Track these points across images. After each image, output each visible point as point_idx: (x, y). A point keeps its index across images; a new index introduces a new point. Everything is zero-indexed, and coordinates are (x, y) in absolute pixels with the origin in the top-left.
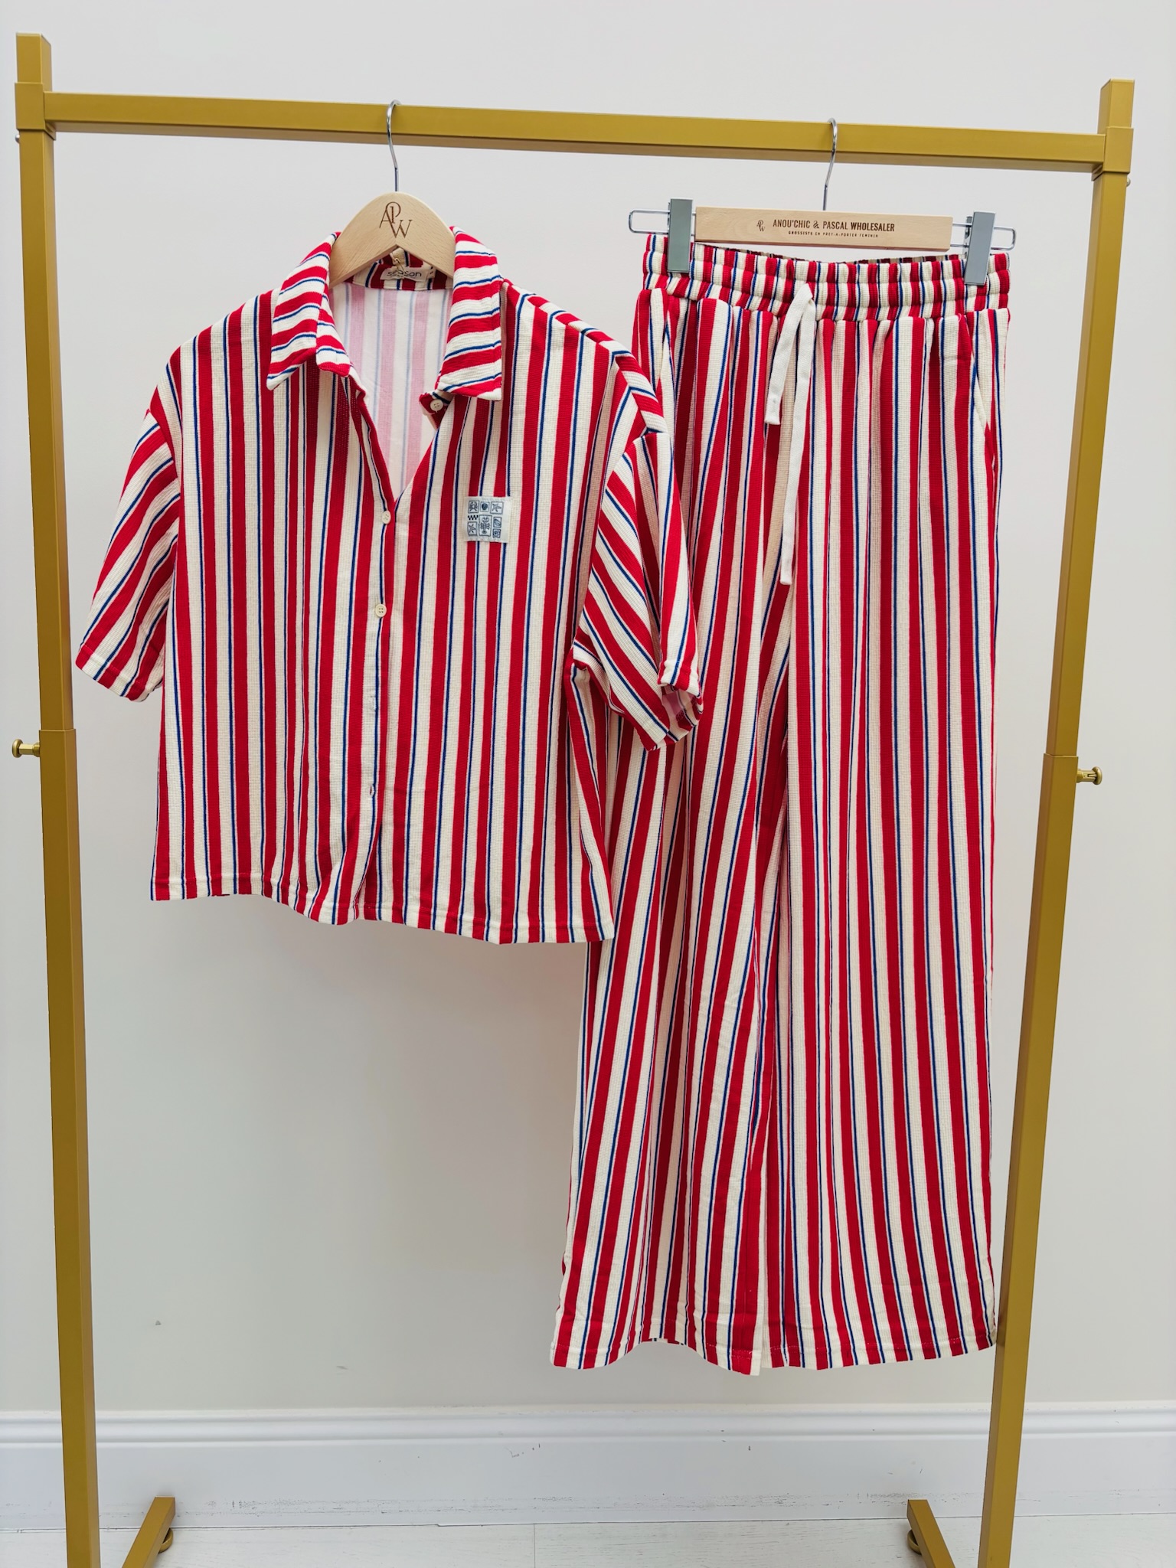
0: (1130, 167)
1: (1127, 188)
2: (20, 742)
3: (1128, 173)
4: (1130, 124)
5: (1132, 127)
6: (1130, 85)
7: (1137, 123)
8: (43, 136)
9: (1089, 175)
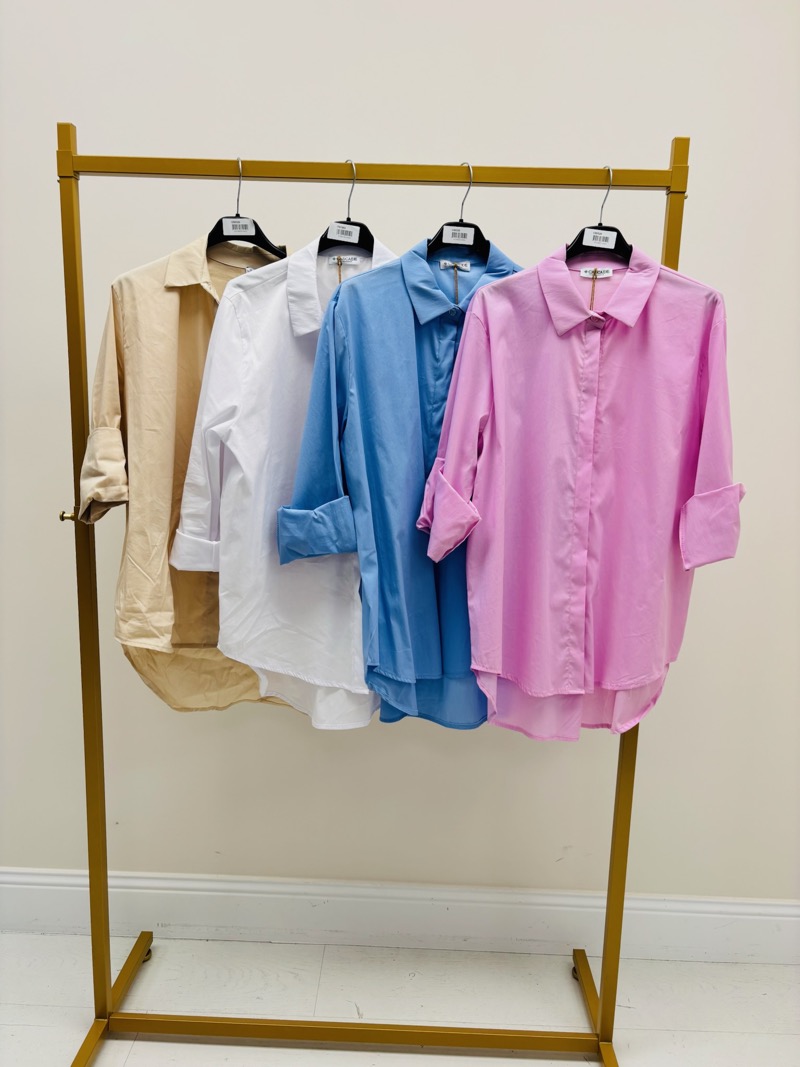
0: (686, 187)
1: (686, 201)
2: (64, 513)
3: (684, 192)
4: (687, 163)
5: (689, 164)
6: (687, 141)
7: (691, 163)
8: (73, 180)
9: (664, 192)
